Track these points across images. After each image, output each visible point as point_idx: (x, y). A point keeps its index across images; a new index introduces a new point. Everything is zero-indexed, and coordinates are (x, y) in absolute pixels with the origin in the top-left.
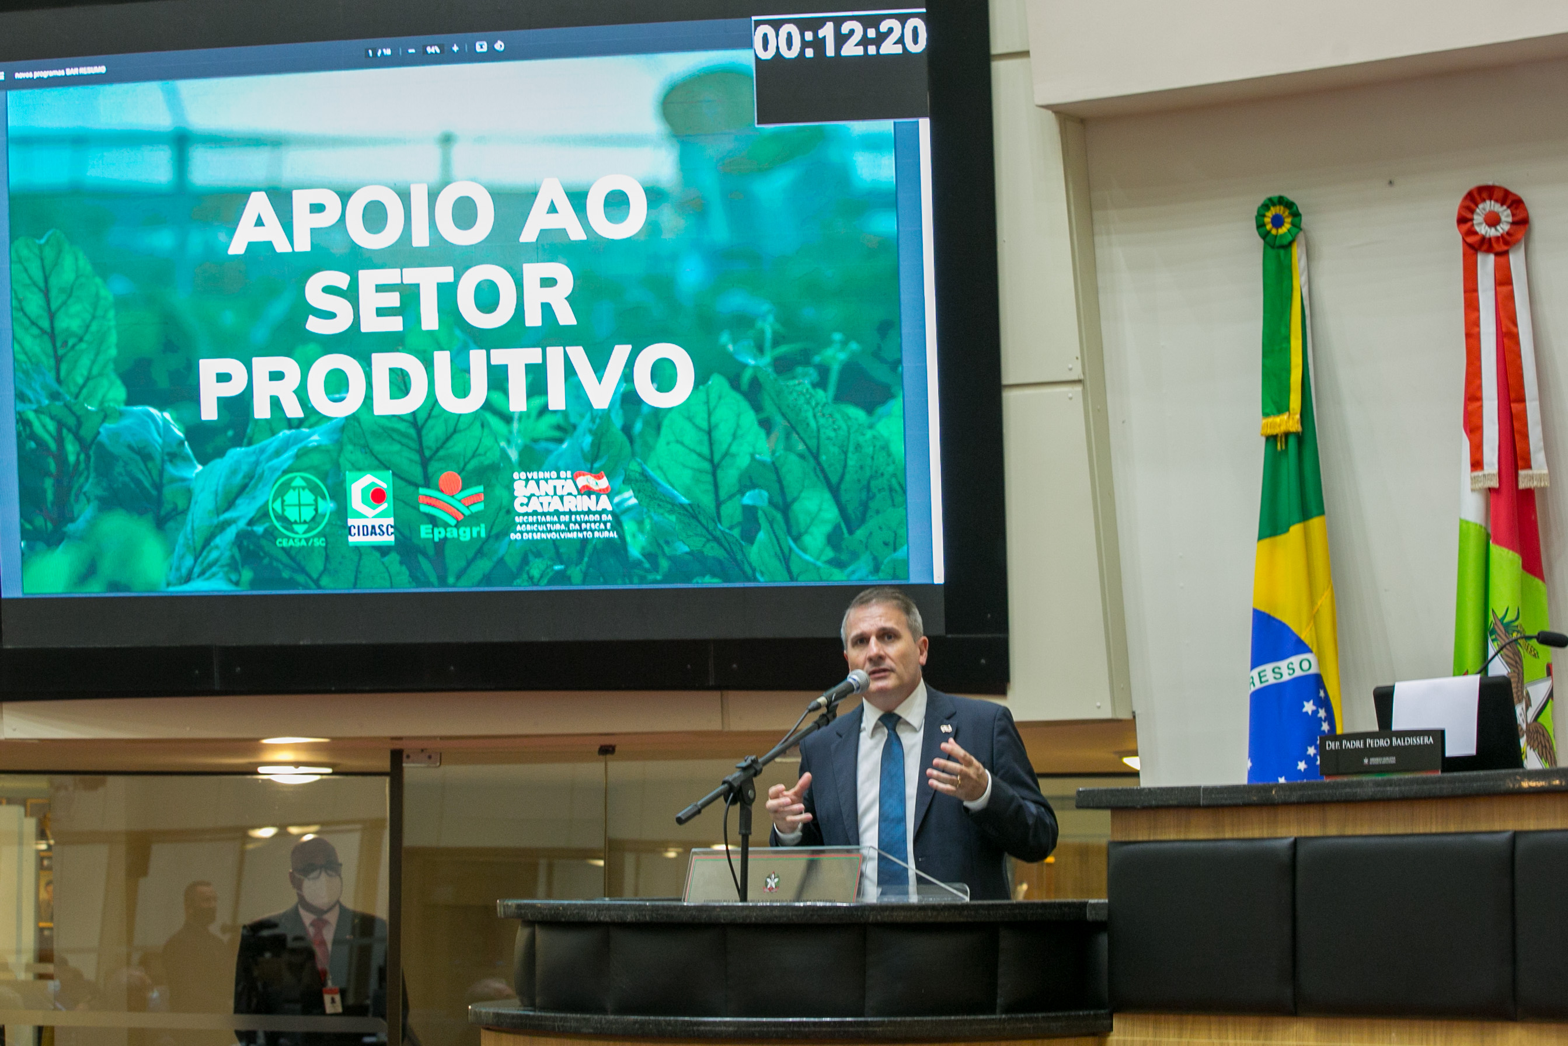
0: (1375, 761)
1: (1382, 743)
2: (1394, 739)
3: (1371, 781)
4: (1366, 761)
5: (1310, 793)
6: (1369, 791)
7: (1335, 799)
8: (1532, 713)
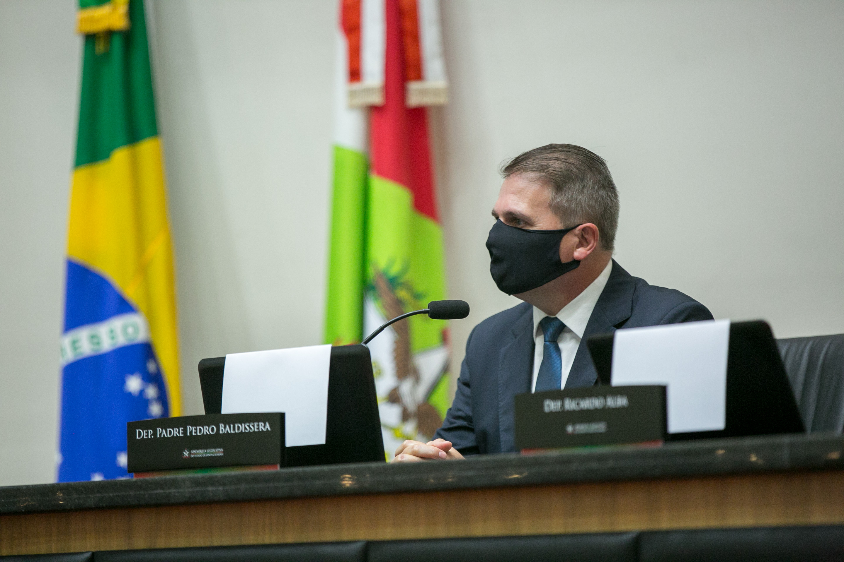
0: (198, 453)
1: (206, 430)
2: (221, 426)
3: (190, 479)
4: (186, 454)
5: (111, 495)
6: (187, 491)
7: (143, 502)
8: (422, 390)
